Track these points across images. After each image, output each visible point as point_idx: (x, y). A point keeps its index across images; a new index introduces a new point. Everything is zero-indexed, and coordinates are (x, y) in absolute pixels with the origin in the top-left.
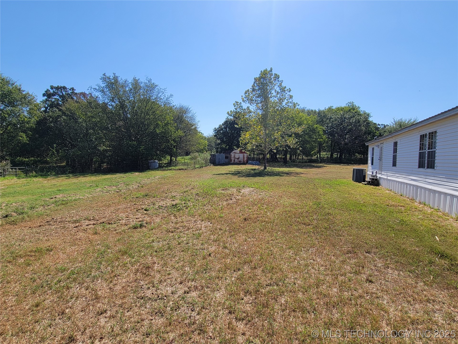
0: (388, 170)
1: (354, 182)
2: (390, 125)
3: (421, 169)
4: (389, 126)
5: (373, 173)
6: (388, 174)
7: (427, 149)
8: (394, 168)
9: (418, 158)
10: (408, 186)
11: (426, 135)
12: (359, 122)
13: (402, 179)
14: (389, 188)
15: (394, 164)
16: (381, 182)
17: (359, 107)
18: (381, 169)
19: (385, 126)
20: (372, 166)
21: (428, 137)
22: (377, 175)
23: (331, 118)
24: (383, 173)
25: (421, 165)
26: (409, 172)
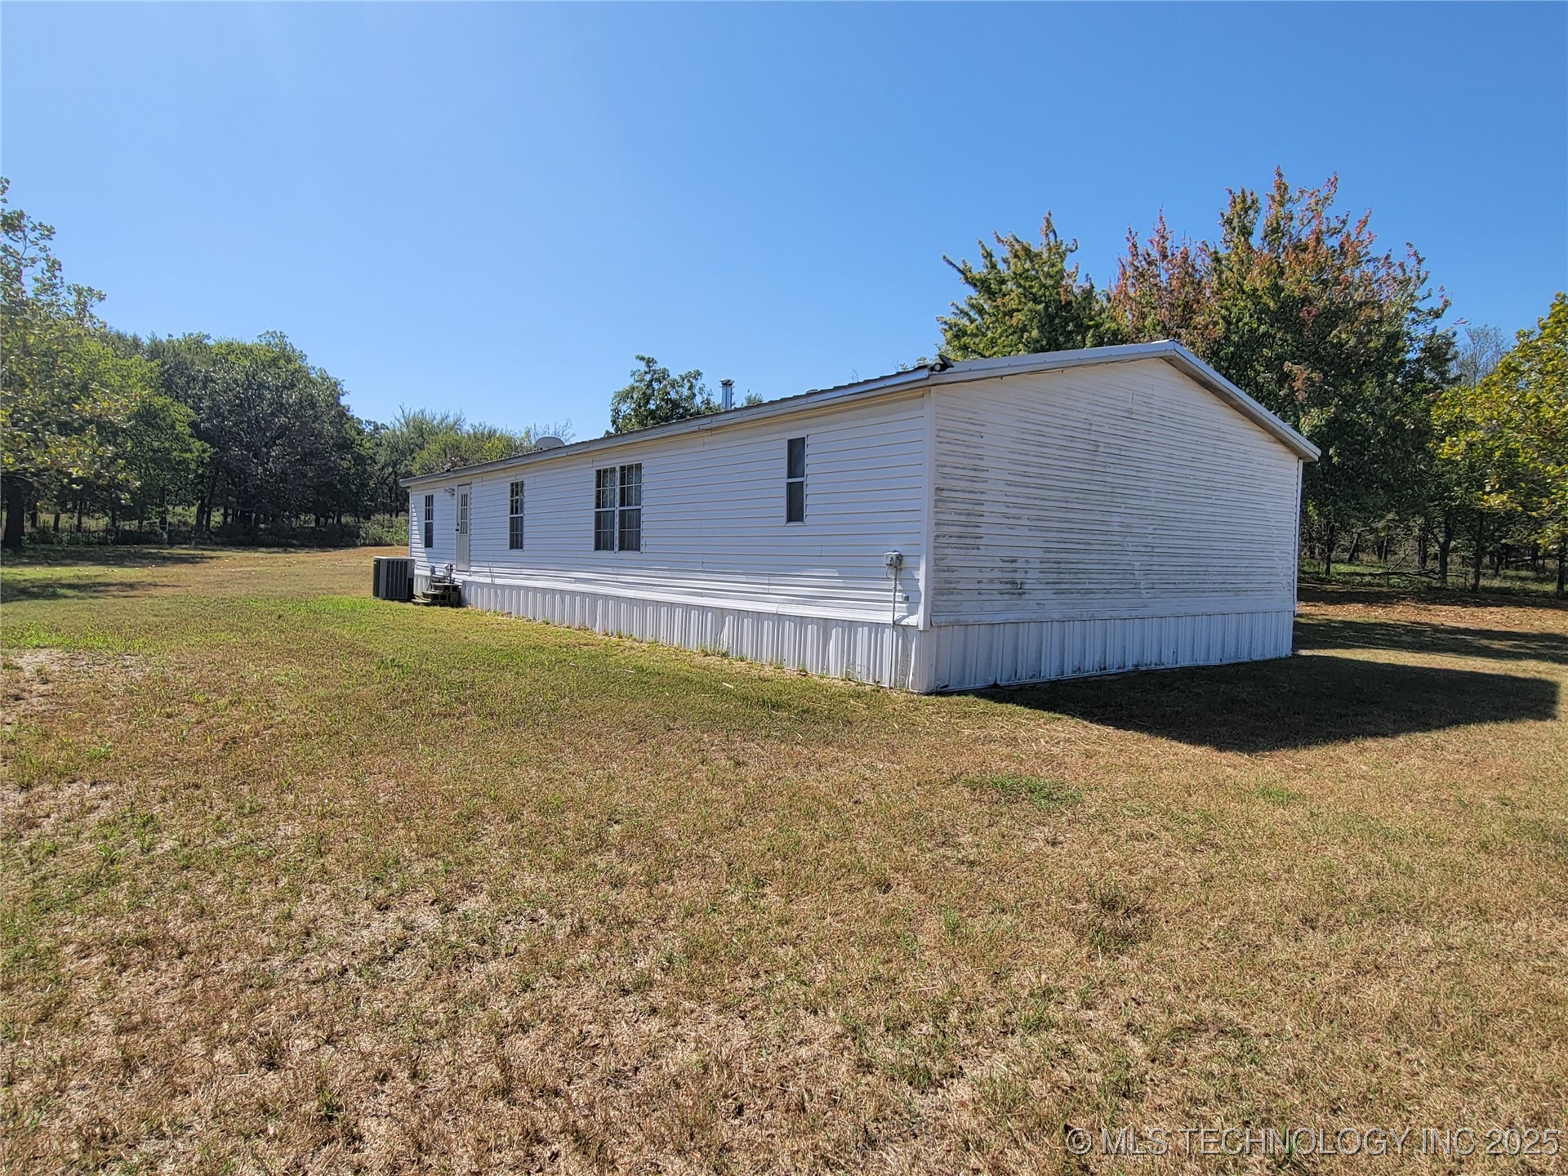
0: (493, 560)
1: (385, 599)
2: (391, 427)
3: (602, 553)
4: (388, 428)
5: (433, 571)
6: (495, 570)
7: (617, 504)
8: (516, 552)
9: (593, 526)
10: (567, 597)
11: (613, 470)
12: (313, 406)
13: (547, 580)
14: (502, 608)
15: (516, 542)
16: (469, 594)
17: (303, 357)
18: (466, 557)
19: (376, 428)
20: (429, 549)
21: (618, 475)
22: (453, 576)
23: (208, 380)
24: (473, 569)
25: (601, 544)
26: (564, 562)
